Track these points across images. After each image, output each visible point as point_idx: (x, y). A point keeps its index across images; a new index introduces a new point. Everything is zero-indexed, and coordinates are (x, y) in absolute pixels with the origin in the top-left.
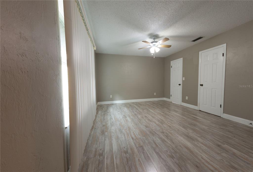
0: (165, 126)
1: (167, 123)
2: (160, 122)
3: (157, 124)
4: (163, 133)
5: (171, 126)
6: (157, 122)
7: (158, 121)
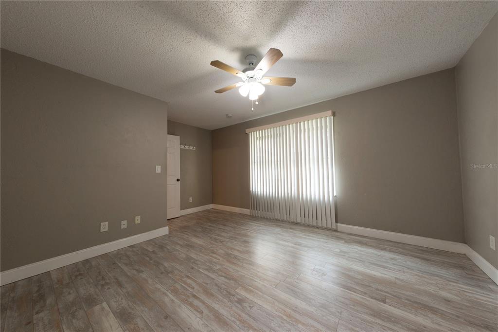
0: (221, 251)
1: (219, 258)
2: (232, 256)
3: (235, 249)
4: (221, 242)
5: (211, 254)
6: (236, 253)
7: (237, 256)
